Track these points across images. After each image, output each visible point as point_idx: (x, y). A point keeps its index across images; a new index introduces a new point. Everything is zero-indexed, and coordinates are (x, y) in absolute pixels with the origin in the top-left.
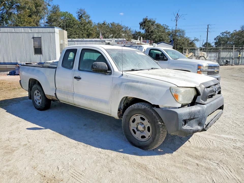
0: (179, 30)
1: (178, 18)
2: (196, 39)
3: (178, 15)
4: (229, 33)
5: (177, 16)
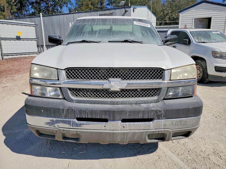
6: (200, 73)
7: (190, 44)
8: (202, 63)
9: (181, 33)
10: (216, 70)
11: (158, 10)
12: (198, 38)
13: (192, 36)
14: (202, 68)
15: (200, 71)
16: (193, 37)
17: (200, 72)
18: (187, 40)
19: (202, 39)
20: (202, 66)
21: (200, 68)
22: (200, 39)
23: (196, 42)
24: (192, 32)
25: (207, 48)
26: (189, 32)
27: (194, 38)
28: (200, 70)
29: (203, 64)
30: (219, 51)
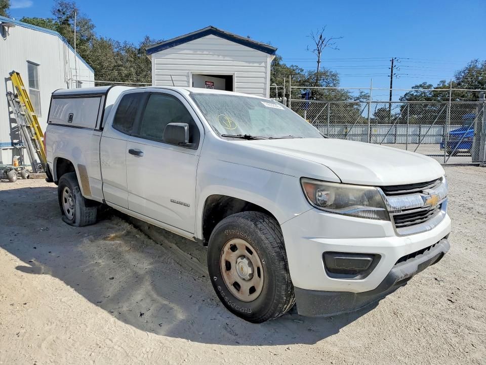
0: (325, 73)
1: (323, 46)
2: (363, 94)
3: (323, 38)
4: (430, 86)
5: (321, 41)
6: (252, 275)
7: (195, 144)
8: (260, 230)
9: (157, 98)
10: (332, 271)
11: (106, 64)
12: (222, 121)
13: (202, 112)
14: (263, 253)
15: (250, 264)
16: (205, 115)
17: (253, 271)
18: (183, 128)
19: (237, 124)
20: (258, 244)
21: (251, 253)
22: (233, 124)
23: (218, 134)
24: (199, 97)
25: (274, 164)
26: (187, 94)
27: (209, 118)
28: (248, 259)
29: (263, 237)
30: (335, 178)
